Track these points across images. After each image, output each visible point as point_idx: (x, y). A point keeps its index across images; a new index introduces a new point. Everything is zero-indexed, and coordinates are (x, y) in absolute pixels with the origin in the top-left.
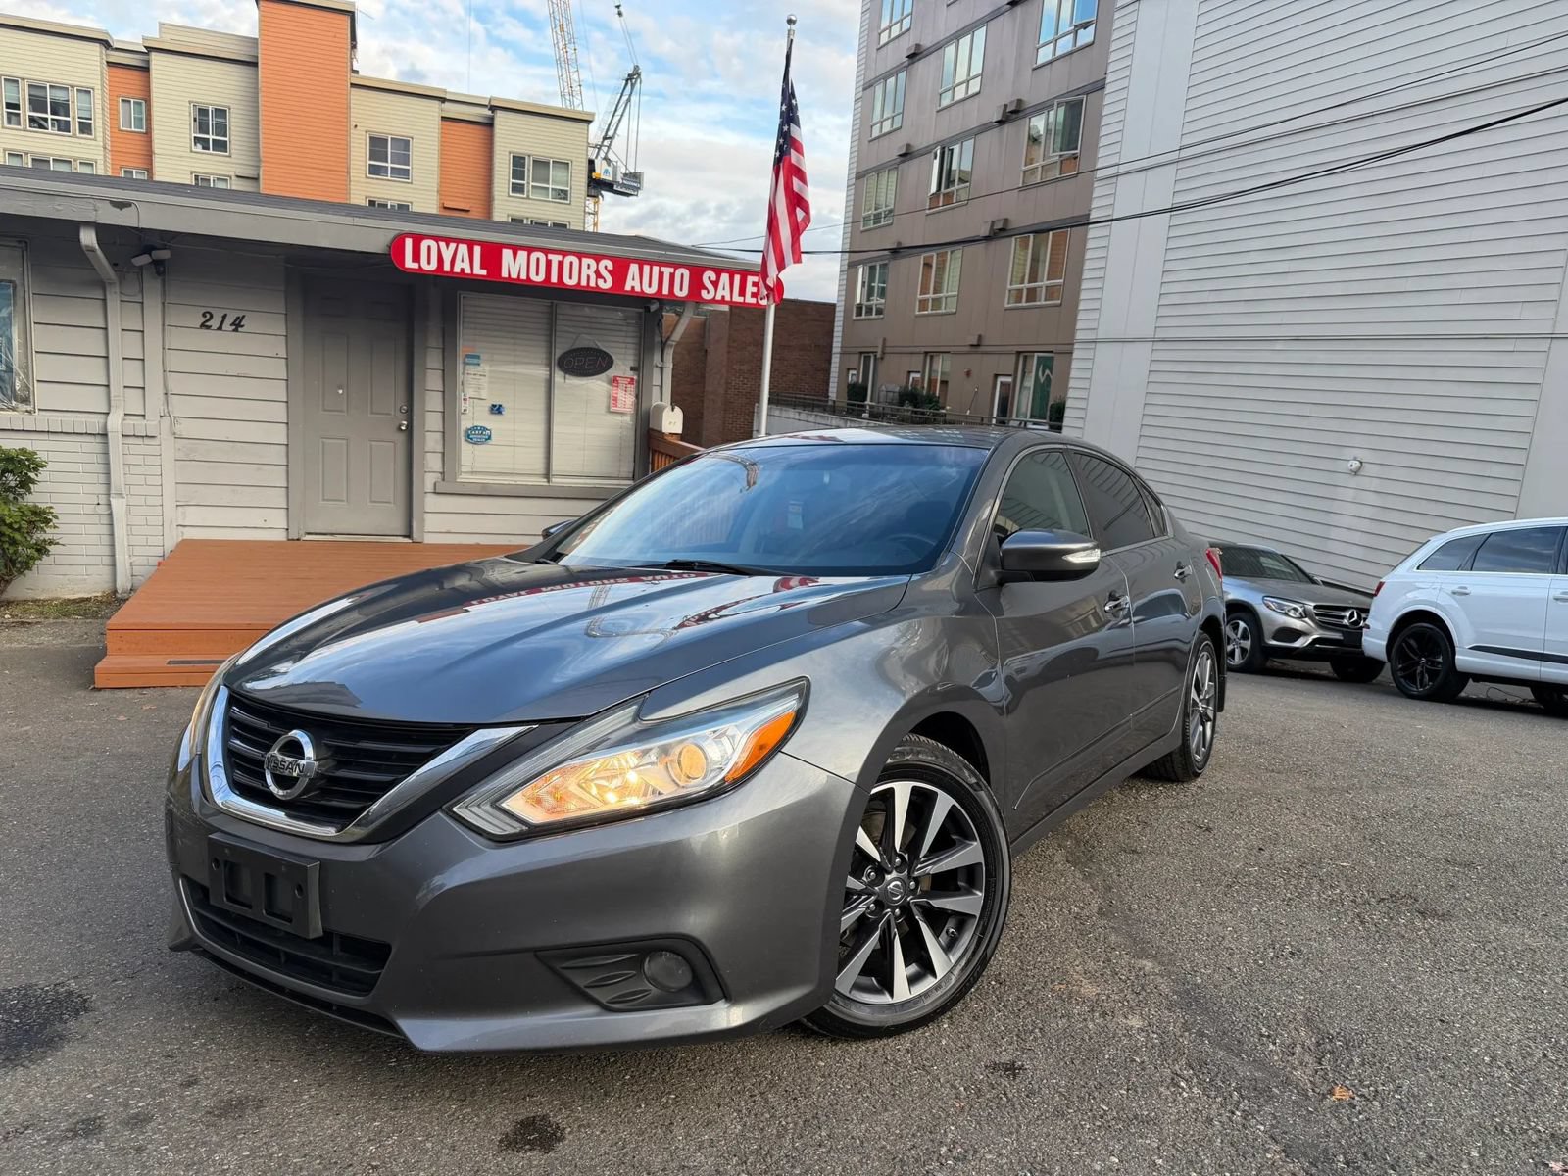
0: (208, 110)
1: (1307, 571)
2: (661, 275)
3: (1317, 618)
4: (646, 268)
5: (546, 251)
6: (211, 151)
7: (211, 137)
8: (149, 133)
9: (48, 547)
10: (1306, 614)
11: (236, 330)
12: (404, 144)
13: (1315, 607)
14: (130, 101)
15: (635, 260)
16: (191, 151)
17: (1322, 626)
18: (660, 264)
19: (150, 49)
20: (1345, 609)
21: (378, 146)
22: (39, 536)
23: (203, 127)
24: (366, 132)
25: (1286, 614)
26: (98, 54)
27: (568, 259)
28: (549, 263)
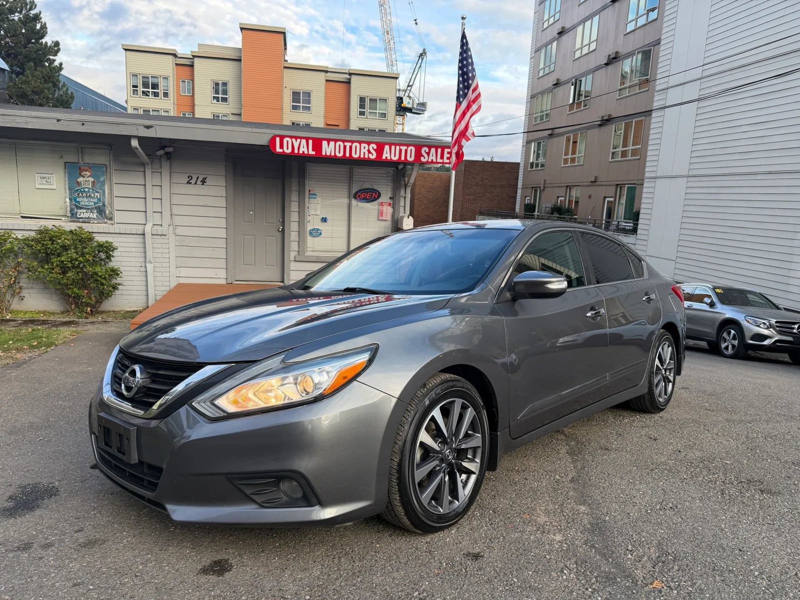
0: (219, 83)
1: (774, 302)
2: (400, 150)
3: (777, 329)
4: (393, 147)
5: (344, 141)
6: (220, 102)
7: (220, 96)
8: (193, 96)
9: (118, 286)
10: (770, 326)
11: (203, 184)
12: (308, 94)
13: (776, 322)
14: (185, 81)
15: (387, 144)
16: (212, 103)
17: (780, 333)
18: (400, 145)
19: (194, 57)
20: (795, 323)
21: (296, 95)
22: (114, 281)
23: (217, 92)
24: (291, 89)
25: (759, 326)
26: (172, 60)
27: (354, 145)
28: (345, 147)
